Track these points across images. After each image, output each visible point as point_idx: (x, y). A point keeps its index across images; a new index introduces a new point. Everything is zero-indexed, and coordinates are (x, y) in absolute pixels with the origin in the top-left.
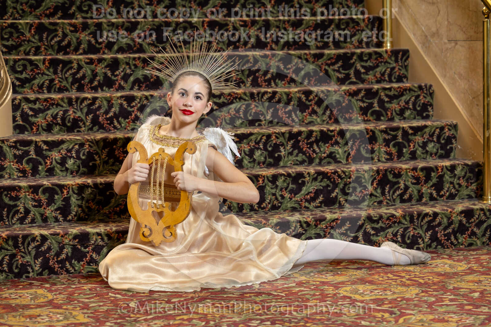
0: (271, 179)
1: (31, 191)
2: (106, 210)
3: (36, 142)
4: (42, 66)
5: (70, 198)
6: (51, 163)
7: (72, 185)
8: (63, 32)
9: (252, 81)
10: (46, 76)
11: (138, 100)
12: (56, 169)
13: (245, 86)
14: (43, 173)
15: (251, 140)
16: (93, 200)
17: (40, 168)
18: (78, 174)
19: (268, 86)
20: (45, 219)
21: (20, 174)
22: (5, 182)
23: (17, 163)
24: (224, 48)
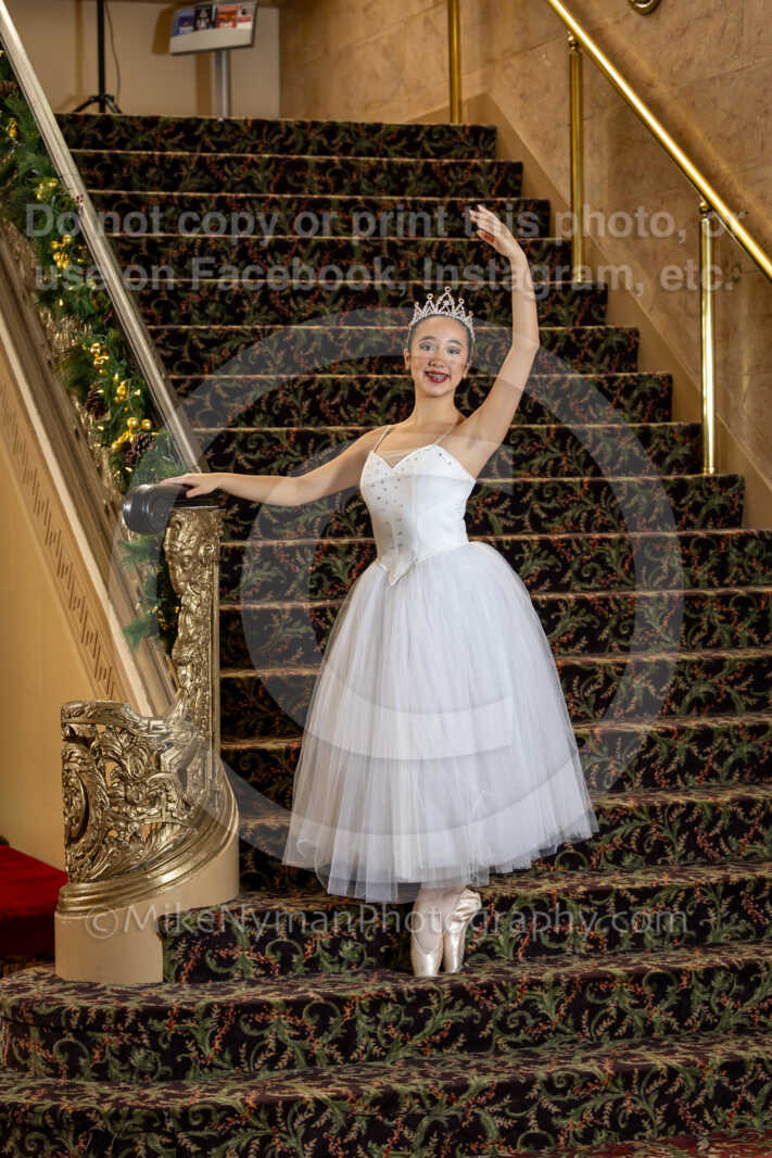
0: (701, 977)
1: (288, 1011)
2: (417, 1040)
4: (283, 761)
5: (354, 1021)
6: (314, 949)
7: (360, 998)
9: (644, 777)
12: (322, 960)
13: (631, 786)
14: (300, 969)
15: (659, 899)
16: (395, 1024)
17: (295, 959)
18: (361, 968)
19: (671, 784)
20: (311, 1060)
21: (259, 972)
22: (238, 992)
23: (255, 951)
24: (589, 712)
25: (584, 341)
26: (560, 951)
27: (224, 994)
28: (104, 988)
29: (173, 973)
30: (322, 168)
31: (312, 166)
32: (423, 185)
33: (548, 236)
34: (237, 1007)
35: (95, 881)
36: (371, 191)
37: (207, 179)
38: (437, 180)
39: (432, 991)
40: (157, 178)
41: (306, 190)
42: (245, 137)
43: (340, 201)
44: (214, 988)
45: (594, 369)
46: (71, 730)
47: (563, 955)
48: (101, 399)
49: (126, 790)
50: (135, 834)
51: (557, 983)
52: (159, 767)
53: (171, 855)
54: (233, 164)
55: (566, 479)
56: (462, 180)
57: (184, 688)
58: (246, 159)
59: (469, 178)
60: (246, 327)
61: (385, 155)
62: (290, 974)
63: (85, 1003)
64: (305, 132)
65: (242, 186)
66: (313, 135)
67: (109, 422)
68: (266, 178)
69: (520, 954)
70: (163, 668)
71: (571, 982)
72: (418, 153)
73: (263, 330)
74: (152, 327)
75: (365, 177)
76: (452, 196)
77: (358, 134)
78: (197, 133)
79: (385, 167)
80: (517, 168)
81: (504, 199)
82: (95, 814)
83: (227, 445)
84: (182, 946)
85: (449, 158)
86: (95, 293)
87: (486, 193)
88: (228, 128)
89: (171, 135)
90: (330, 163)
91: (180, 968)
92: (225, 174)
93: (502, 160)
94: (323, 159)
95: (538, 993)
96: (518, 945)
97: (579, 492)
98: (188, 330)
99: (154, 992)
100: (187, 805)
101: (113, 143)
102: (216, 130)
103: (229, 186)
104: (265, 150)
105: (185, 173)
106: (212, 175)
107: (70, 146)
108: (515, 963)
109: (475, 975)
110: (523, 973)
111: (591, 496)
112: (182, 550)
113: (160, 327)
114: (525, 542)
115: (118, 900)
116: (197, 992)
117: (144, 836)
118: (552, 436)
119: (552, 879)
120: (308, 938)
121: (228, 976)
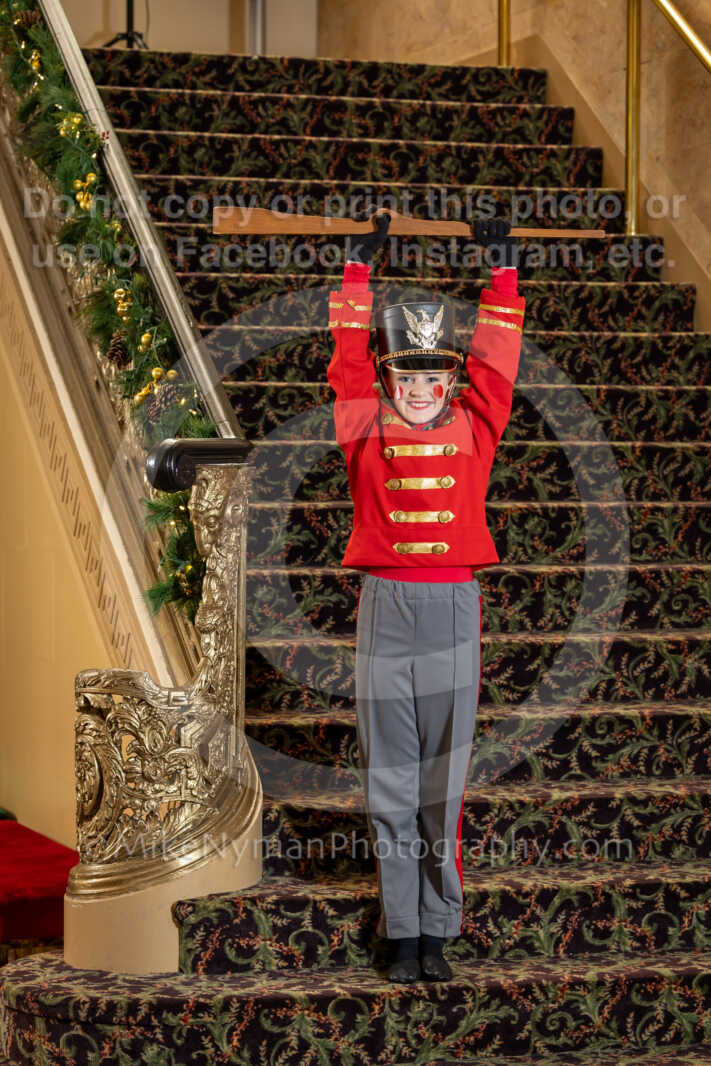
1: (312, 1007)
2: (449, 1041)
3: (315, 902)
4: (311, 738)
6: (341, 940)
7: (390, 995)
8: (344, 666)
9: (696, 763)
10: (319, 757)
11: (496, 811)
12: (349, 952)
13: (682, 772)
14: (325, 962)
16: (426, 1023)
17: (321, 950)
21: (282, 963)
22: (259, 985)
23: (277, 941)
24: (638, 693)
25: (637, 298)
26: (605, 948)
27: (243, 986)
28: (115, 978)
29: (190, 962)
30: (361, 111)
31: (351, 107)
32: (468, 130)
33: (600, 186)
34: (257, 1001)
35: (108, 862)
36: (413, 135)
37: (239, 121)
38: (483, 125)
39: (468, 989)
40: (187, 118)
41: (345, 133)
42: (281, 77)
43: (382, 147)
44: (233, 979)
45: (647, 328)
46: (86, 700)
47: (607, 953)
48: (124, 348)
49: (143, 765)
50: (152, 812)
51: (601, 983)
52: (179, 741)
53: (190, 837)
54: (268, 104)
55: (617, 444)
56: (509, 126)
57: (207, 657)
58: (281, 99)
59: (519, 123)
60: (280, 276)
61: (429, 97)
62: (315, 967)
63: (94, 993)
64: (345, 72)
65: (277, 128)
66: (354, 76)
67: (132, 372)
68: (302, 120)
69: (561, 950)
70: (185, 637)
71: (616, 983)
72: (464, 97)
73: (297, 279)
74: (180, 274)
75: (407, 119)
76: (497, 142)
77: (400, 76)
78: (230, 71)
79: (429, 112)
80: (569, 114)
81: (555, 147)
82: (110, 791)
83: (257, 399)
84: (200, 934)
85: (497, 102)
86: (120, 236)
87: (535, 140)
88: (263, 66)
89: (202, 73)
90: (371, 105)
91: (198, 958)
92: (259, 115)
93: (552, 106)
94: (363, 100)
95: (581, 993)
96: (559, 940)
97: (630, 457)
98: (217, 279)
99: (169, 983)
100: (208, 782)
101: (141, 81)
102: (250, 68)
103: (262, 127)
104: (302, 91)
105: (216, 112)
106: (245, 116)
107: (98, 82)
108: (555, 960)
109: (512, 972)
110: (564, 971)
111: (643, 462)
112: (208, 510)
113: (187, 274)
114: (572, 509)
115: (132, 883)
116: (215, 985)
117: (161, 815)
118: (603, 397)
119: (597, 870)
120: (333, 929)
121: (247, 968)
